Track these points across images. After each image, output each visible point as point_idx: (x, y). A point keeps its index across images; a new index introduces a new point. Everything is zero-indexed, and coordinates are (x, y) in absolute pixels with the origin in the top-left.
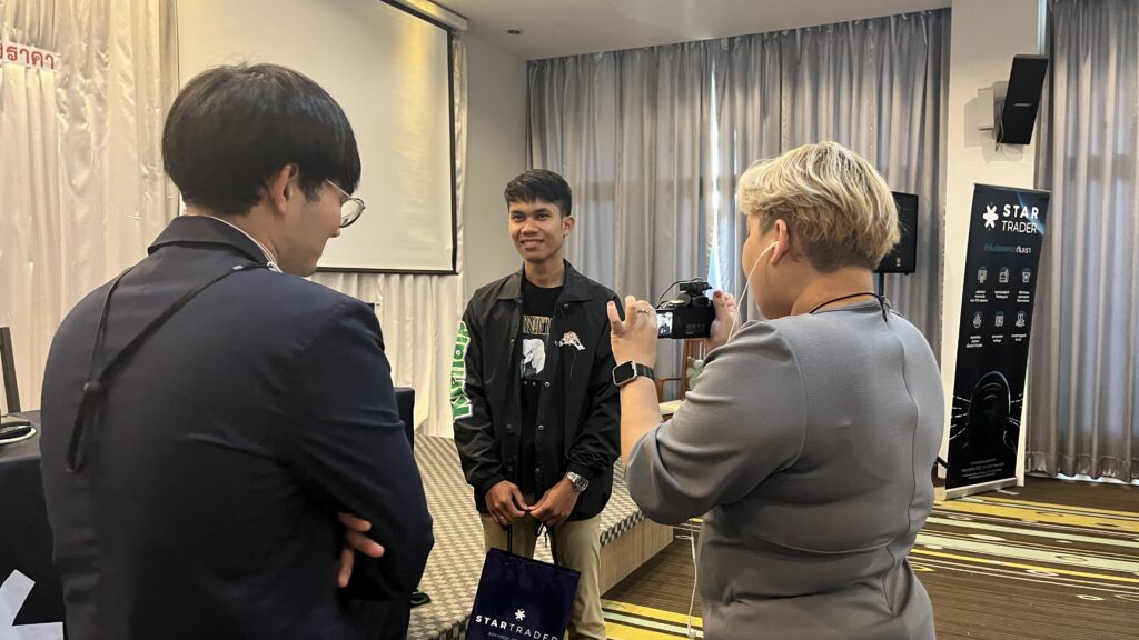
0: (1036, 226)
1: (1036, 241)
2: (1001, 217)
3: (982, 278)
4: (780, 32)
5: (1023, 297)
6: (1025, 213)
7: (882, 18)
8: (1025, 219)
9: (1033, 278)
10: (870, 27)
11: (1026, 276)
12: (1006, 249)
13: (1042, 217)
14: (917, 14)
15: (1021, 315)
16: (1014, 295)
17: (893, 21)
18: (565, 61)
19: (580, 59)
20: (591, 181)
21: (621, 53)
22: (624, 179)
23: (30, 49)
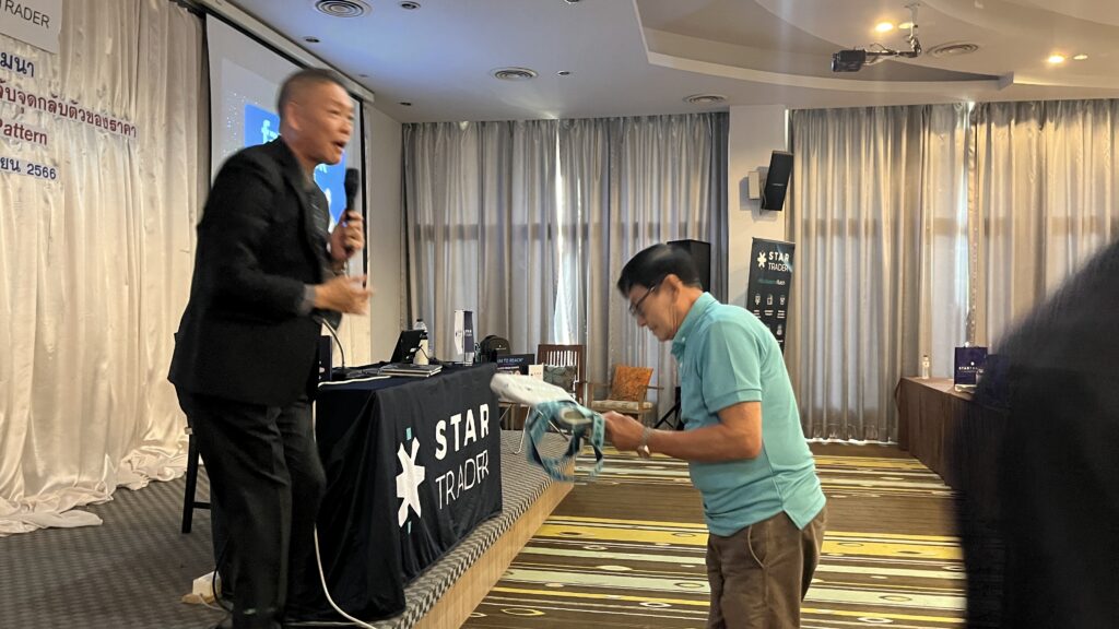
0: (787, 267)
1: (788, 276)
2: (768, 261)
3: (758, 301)
4: (608, 119)
5: (781, 315)
6: (781, 258)
7: (681, 115)
8: (781, 262)
9: (786, 302)
10: (673, 120)
11: (782, 300)
12: (771, 282)
13: (791, 261)
14: (704, 114)
15: (780, 327)
16: (775, 313)
17: (688, 118)
18: (434, 125)
19: (448, 125)
20: (458, 222)
21: (483, 123)
22: (487, 223)
23: (124, 122)
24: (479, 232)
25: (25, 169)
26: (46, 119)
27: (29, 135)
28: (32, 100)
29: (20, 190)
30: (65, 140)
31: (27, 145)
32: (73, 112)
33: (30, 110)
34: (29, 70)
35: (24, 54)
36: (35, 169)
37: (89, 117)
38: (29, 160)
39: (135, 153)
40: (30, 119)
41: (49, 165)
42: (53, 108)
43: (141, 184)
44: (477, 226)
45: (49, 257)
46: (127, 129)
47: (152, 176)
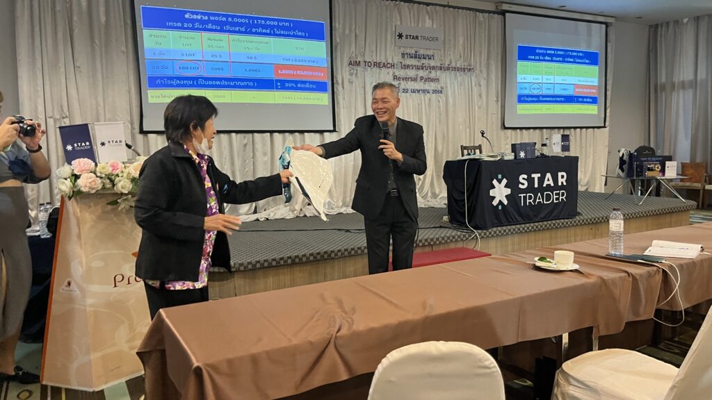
18: (668, 23)
19: (677, 22)
20: (681, 79)
21: (698, 17)
22: (699, 78)
23: (469, 67)
24: (693, 84)
25: (431, 92)
26: (439, 72)
27: (432, 80)
28: (434, 68)
29: (430, 99)
30: (446, 78)
31: (432, 84)
32: (448, 69)
33: (433, 72)
34: (432, 58)
35: (430, 53)
36: (435, 91)
37: (455, 69)
38: (433, 88)
39: (473, 78)
40: (433, 75)
41: (440, 89)
42: (441, 69)
43: (475, 89)
44: (692, 81)
45: (440, 121)
46: (470, 70)
47: (480, 86)
